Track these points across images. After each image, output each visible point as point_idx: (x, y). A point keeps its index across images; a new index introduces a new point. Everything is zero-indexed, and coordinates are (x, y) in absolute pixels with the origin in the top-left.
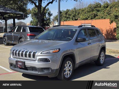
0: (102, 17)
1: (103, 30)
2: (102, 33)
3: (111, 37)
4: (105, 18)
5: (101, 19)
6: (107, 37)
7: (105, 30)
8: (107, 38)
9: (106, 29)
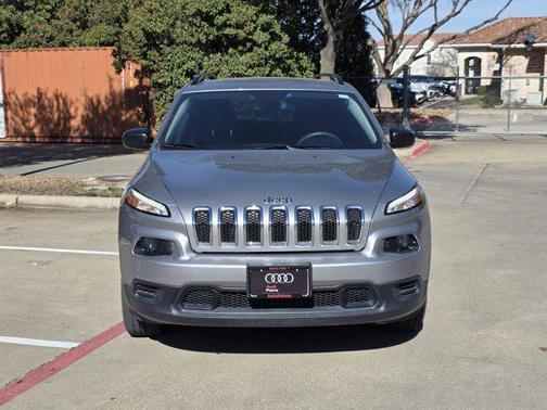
0: (51, 38)
1: (71, 103)
2: (68, 112)
3: (114, 130)
4: (63, 45)
5: (46, 46)
6: (91, 130)
7: (83, 99)
8: (93, 137)
9: (86, 96)
